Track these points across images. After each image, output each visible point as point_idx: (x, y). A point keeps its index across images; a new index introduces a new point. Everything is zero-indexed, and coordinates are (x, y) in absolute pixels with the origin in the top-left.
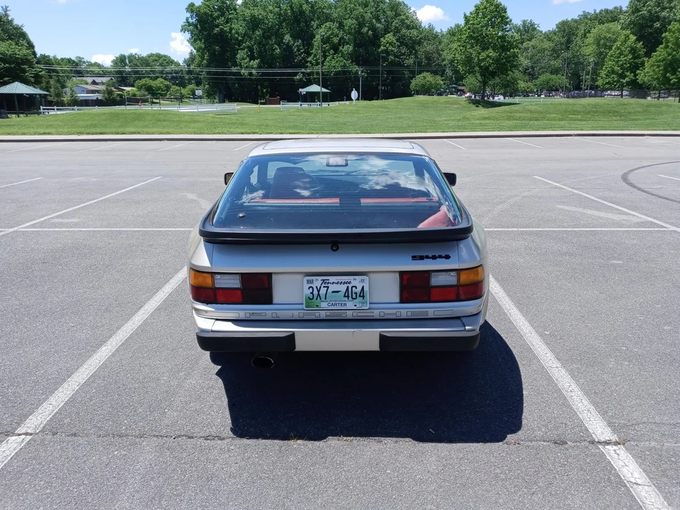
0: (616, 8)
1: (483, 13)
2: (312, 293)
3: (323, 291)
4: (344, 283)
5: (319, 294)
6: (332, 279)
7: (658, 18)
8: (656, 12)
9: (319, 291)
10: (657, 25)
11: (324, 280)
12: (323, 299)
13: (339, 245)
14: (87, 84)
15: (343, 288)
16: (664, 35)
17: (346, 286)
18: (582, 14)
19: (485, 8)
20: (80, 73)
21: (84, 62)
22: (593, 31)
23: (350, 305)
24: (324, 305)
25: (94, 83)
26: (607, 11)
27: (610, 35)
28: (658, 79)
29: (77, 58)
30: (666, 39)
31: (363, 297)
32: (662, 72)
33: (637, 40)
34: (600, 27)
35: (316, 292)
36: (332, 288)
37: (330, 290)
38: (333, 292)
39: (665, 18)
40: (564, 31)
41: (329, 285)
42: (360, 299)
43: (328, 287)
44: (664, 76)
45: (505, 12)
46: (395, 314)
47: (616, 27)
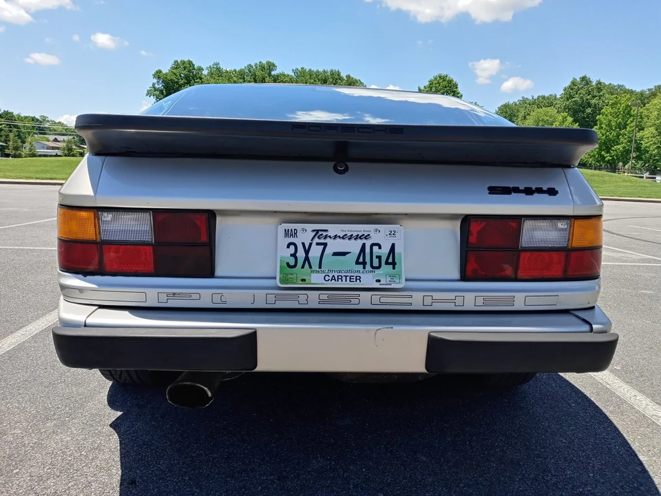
0: (551, 95)
1: (436, 87)
2: (294, 255)
3: (315, 252)
4: (357, 237)
5: (307, 259)
6: (333, 229)
7: (589, 105)
8: (587, 99)
9: (307, 252)
10: (589, 110)
11: (318, 231)
12: (315, 267)
13: (349, 164)
14: (48, 141)
15: (354, 247)
16: (598, 117)
17: (360, 242)
18: (521, 99)
19: (438, 83)
20: (42, 131)
21: (48, 121)
22: (532, 113)
23: (368, 280)
24: (317, 279)
25: (56, 140)
26: (544, 97)
27: (548, 118)
28: (594, 156)
29: (41, 116)
30: (600, 121)
31: (394, 264)
32: (597, 150)
33: (573, 121)
34: (539, 110)
35: (301, 254)
36: (333, 246)
37: (329, 251)
38: (335, 254)
39: (595, 105)
40: (506, 113)
41: (328, 240)
42: (386, 269)
43: (325, 245)
44: (599, 154)
45: (457, 88)
46: (453, 301)
47: (552, 111)
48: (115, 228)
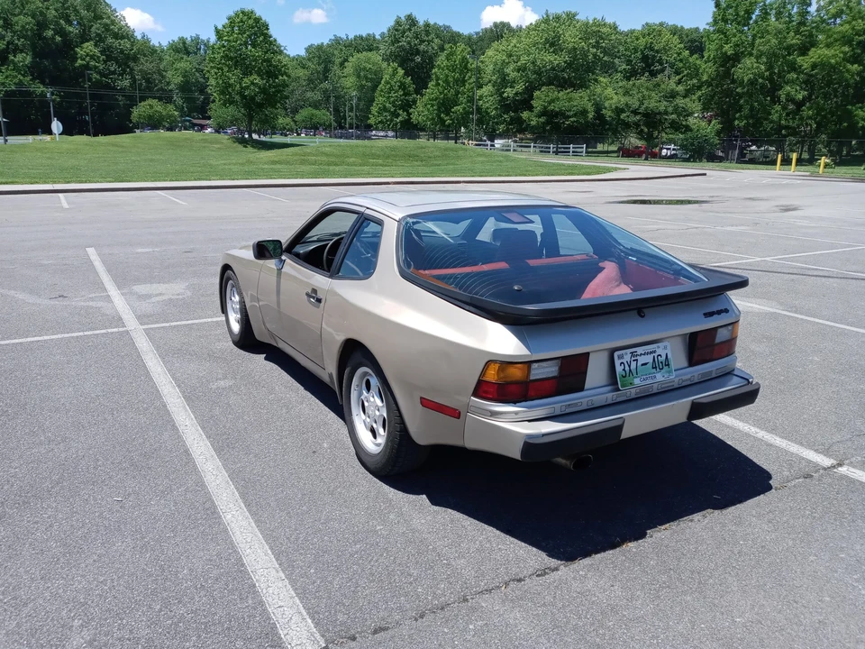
0: (369, 35)
1: (239, 27)
2: (624, 370)
3: (633, 365)
4: (651, 353)
5: (630, 370)
6: (640, 350)
7: (418, 53)
8: (415, 45)
9: (629, 366)
10: (418, 59)
11: (632, 353)
12: (635, 375)
13: (645, 311)
15: (649, 359)
16: (434, 71)
17: (652, 355)
18: (333, 38)
19: (242, 21)
22: (351, 59)
23: (660, 377)
24: (637, 381)
26: (361, 38)
27: (370, 66)
28: (433, 119)
30: (436, 76)
31: (668, 365)
32: (436, 112)
33: (405, 74)
34: (359, 55)
35: (627, 368)
36: (642, 360)
37: (639, 364)
38: (643, 365)
39: (424, 52)
40: (320, 57)
41: (638, 357)
42: (666, 368)
43: (637, 360)
44: (439, 116)
45: (268, 29)
46: (690, 379)
47: (375, 57)
48: (538, 372)
